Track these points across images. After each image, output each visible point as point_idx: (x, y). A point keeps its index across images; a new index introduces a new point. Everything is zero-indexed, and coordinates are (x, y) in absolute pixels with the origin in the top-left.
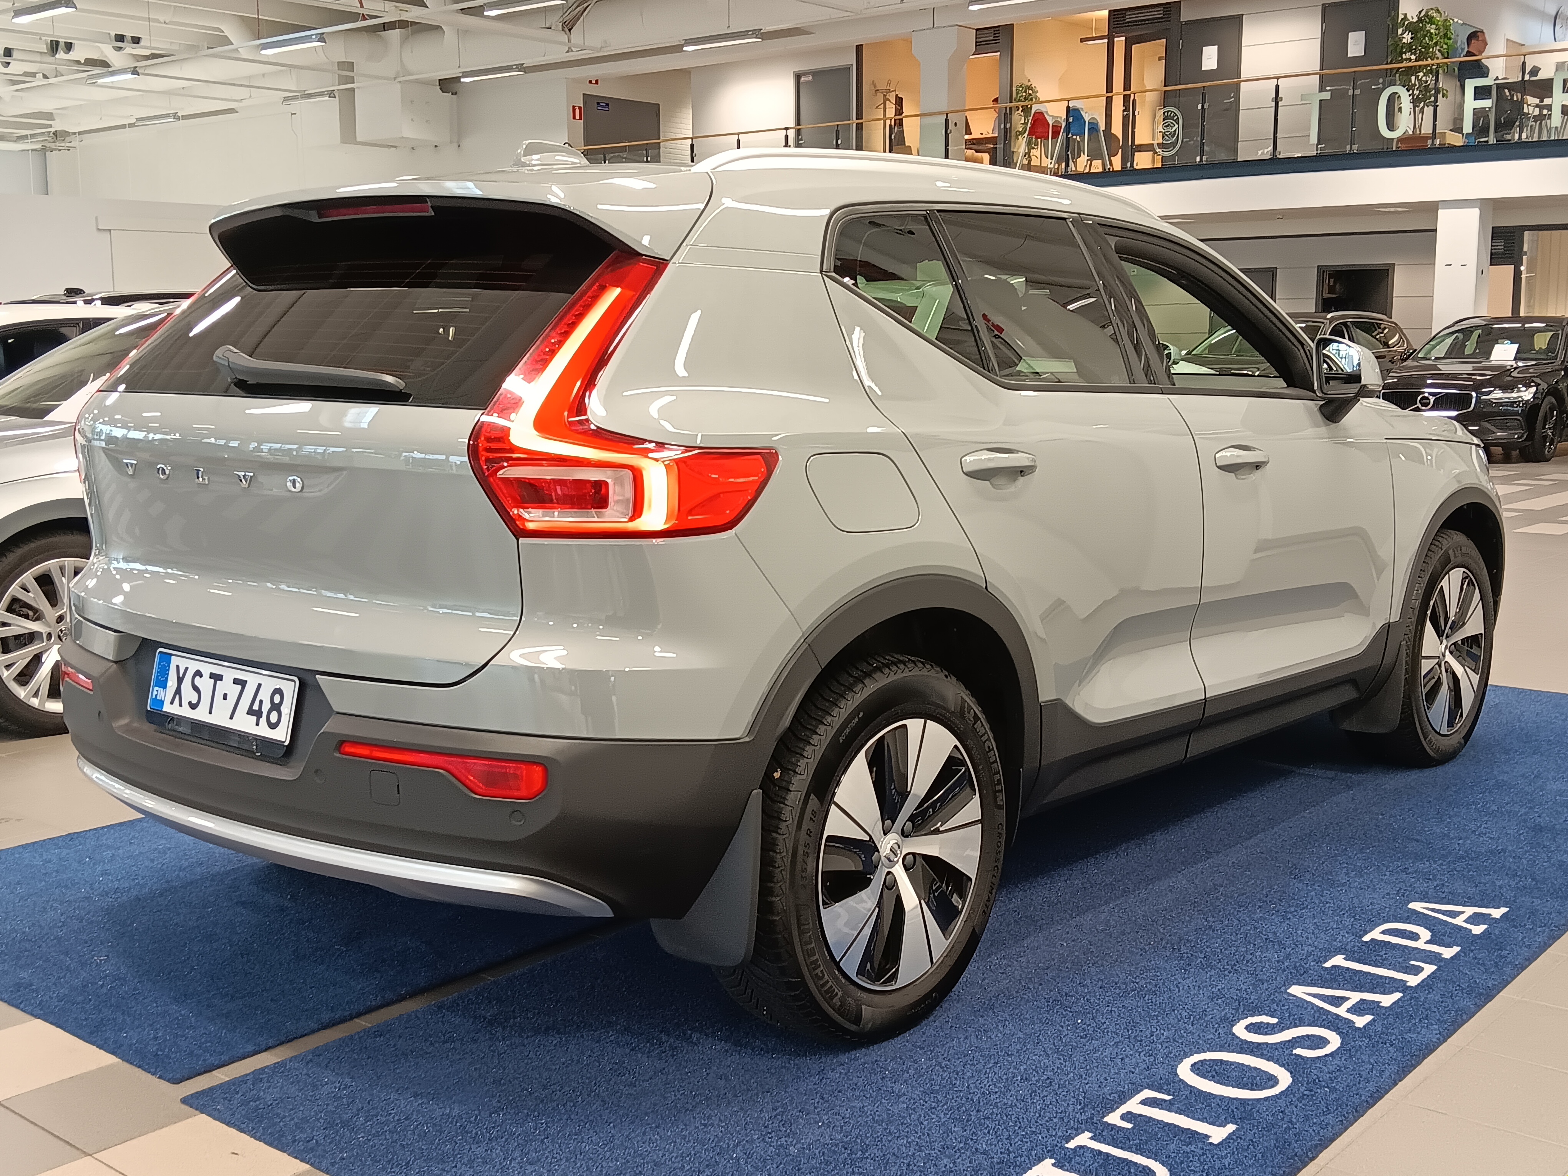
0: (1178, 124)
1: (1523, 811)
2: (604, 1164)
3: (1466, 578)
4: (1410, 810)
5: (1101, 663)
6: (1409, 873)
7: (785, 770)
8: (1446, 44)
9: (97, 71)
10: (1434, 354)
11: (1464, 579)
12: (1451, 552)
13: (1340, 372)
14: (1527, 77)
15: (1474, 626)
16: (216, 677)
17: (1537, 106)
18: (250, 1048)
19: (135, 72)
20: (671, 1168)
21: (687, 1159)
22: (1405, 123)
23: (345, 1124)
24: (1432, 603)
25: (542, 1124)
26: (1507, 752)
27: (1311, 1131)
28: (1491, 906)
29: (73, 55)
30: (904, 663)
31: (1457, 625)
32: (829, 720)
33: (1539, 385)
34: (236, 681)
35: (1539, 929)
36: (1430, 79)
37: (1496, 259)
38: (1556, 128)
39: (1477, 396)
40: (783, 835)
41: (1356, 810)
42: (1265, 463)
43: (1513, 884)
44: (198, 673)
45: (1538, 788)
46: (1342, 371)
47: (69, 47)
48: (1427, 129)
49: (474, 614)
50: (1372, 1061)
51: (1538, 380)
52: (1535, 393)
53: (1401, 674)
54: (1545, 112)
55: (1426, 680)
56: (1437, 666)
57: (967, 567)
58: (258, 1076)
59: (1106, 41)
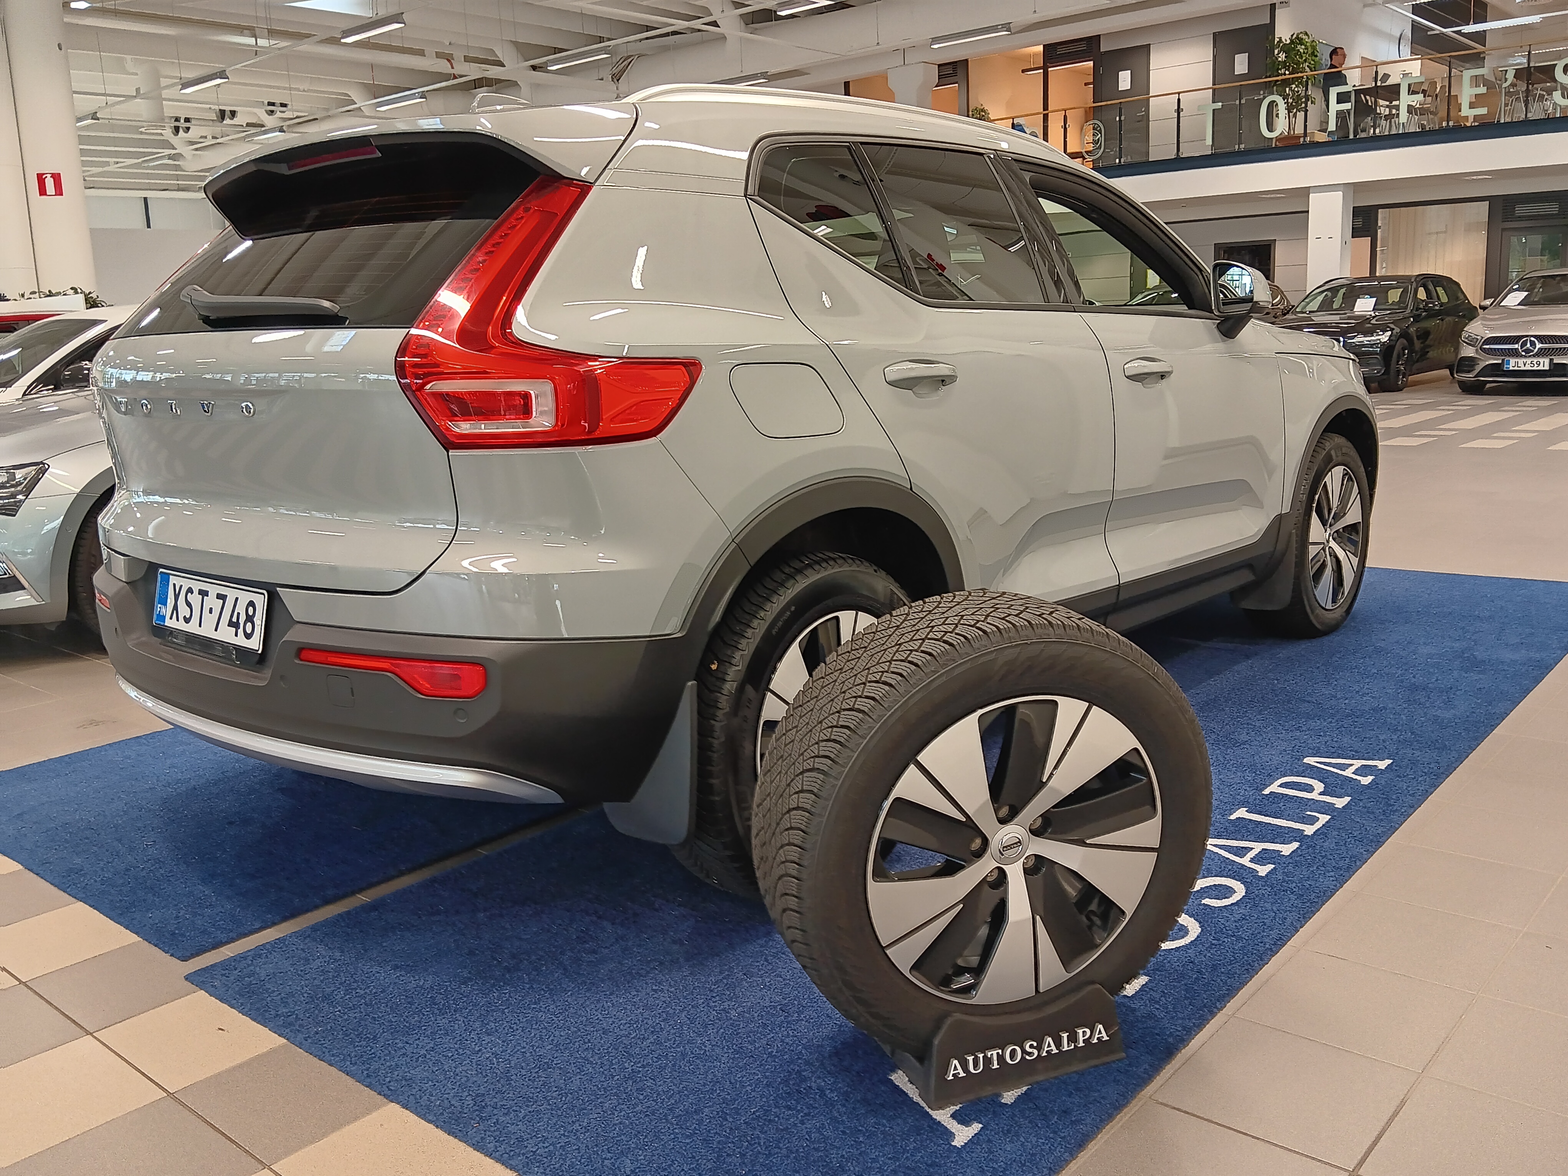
0: (1101, 133)
1: (1400, 672)
2: (557, 1033)
3: (1346, 474)
4: (1301, 675)
5: (1024, 554)
6: (1303, 731)
7: (721, 662)
8: (1314, 61)
9: (253, 130)
10: (1308, 309)
11: (1344, 476)
12: (1333, 453)
13: (1234, 297)
14: (1379, 84)
15: (1353, 515)
16: (203, 593)
17: (1387, 106)
18: (257, 925)
19: (281, 130)
20: (618, 1036)
21: (635, 1026)
22: (1281, 126)
23: (325, 998)
24: (1317, 497)
25: (505, 994)
26: (1382, 622)
27: (1219, 980)
28: (1377, 758)
29: (236, 121)
30: (834, 559)
31: (1337, 517)
32: (762, 615)
33: (1393, 329)
34: (219, 596)
35: (1420, 779)
36: (1301, 90)
37: (1357, 233)
38: (1403, 123)
39: (1344, 341)
40: (721, 722)
41: (1253, 677)
42: (1170, 373)
43: (1395, 737)
44: (190, 590)
45: (1411, 652)
46: (1235, 296)
47: (233, 114)
48: (1299, 130)
49: (435, 526)
50: (1275, 909)
51: (1392, 326)
52: (1391, 336)
53: (1291, 558)
54: (1394, 111)
55: (1313, 563)
56: (1322, 551)
57: (891, 469)
58: (258, 953)
59: (1042, 71)
